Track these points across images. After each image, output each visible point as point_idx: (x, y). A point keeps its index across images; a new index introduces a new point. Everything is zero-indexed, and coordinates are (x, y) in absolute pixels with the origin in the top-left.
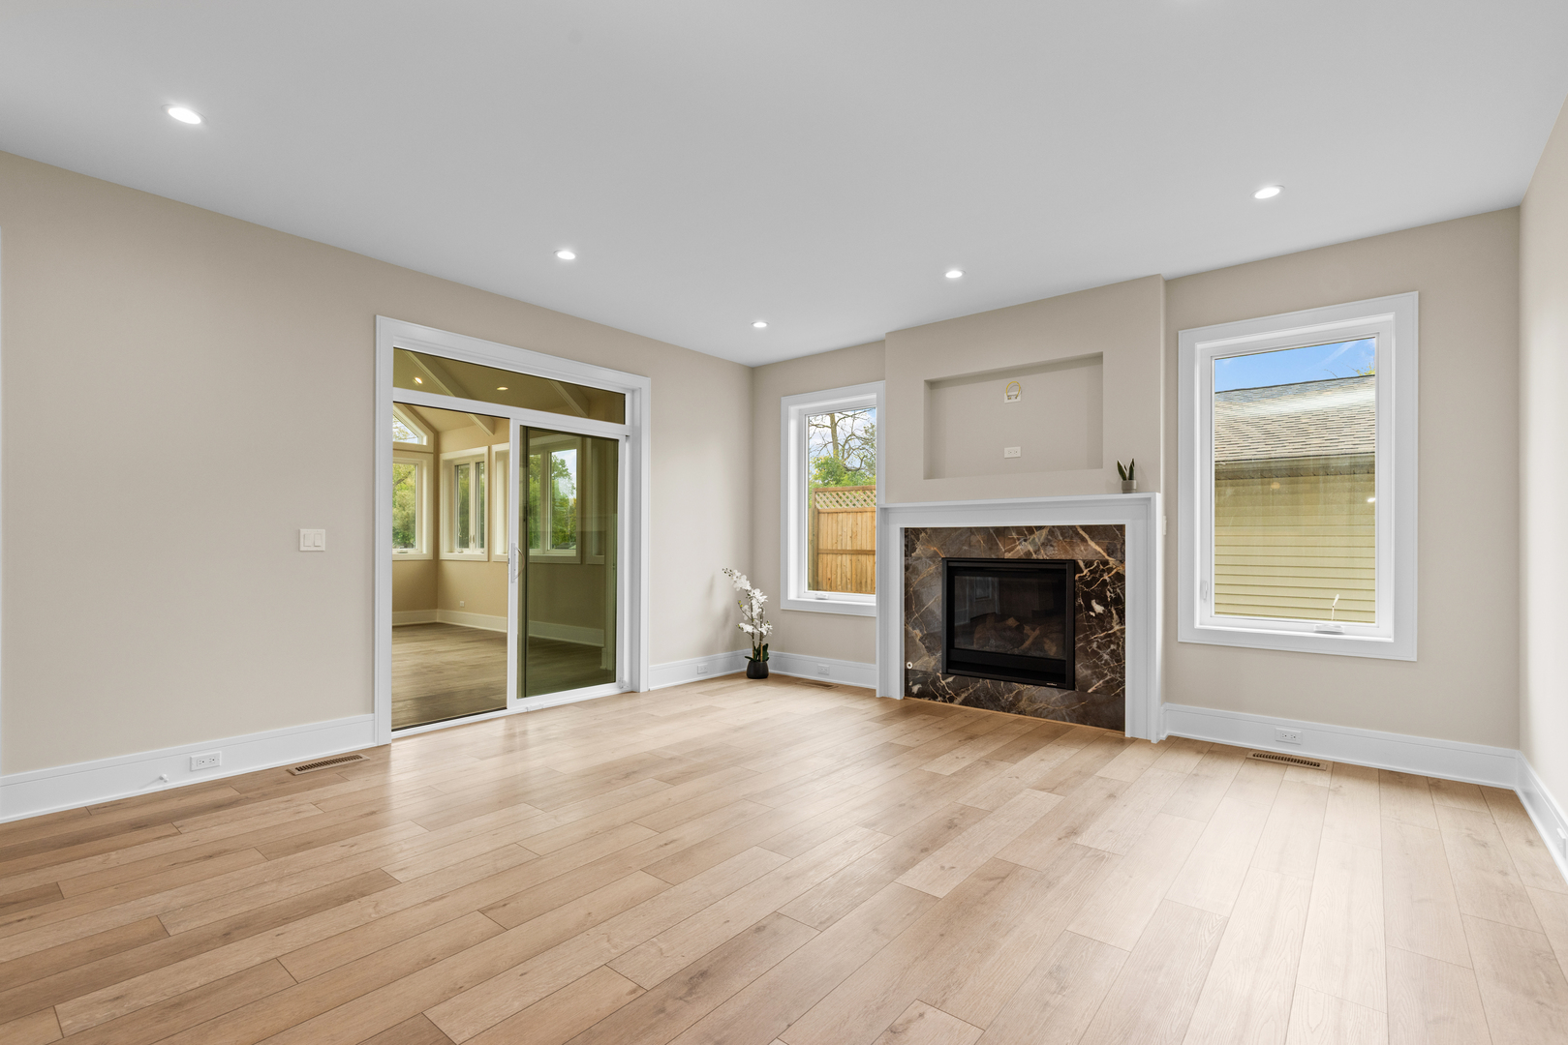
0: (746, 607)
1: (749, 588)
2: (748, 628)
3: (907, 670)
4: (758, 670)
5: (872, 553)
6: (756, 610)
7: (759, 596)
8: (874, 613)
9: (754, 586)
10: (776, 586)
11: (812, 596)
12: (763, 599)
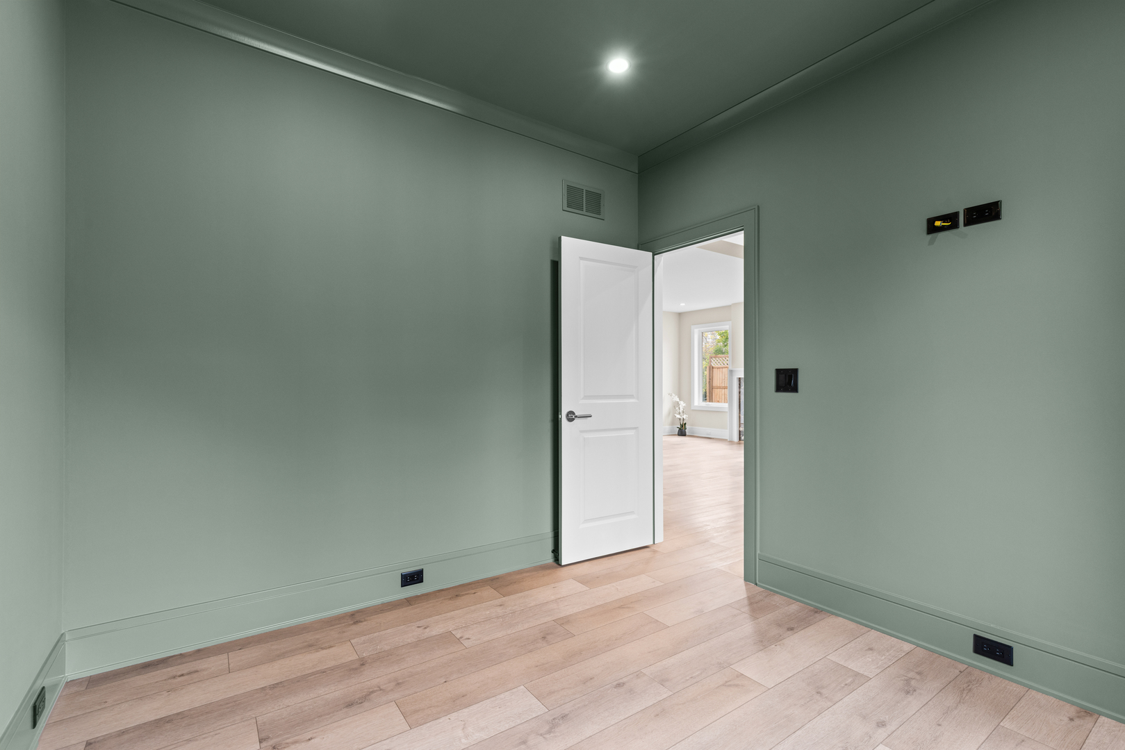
0: (677, 408)
1: (678, 400)
2: (678, 416)
3: (740, 431)
4: (682, 432)
5: (725, 388)
6: (681, 410)
7: (682, 404)
8: (727, 410)
9: (680, 400)
10: (689, 400)
11: (704, 404)
12: (684, 405)
